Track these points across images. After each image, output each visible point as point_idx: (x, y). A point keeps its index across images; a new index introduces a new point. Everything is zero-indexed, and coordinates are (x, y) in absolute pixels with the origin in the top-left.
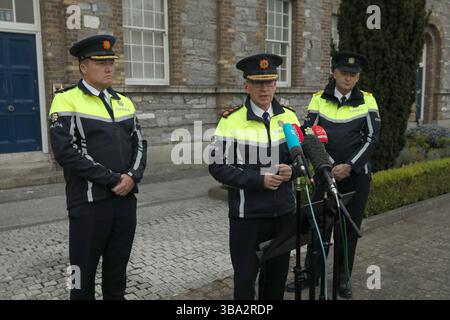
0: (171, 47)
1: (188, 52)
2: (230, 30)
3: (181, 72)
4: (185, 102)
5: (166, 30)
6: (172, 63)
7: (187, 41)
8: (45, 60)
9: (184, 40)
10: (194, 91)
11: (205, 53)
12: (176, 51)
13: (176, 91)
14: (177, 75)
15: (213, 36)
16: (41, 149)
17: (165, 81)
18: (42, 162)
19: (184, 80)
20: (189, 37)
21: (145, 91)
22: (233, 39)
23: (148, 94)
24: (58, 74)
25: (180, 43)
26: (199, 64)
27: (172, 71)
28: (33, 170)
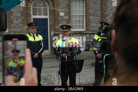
0: (86, 20)
1: (91, 21)
2: (106, 13)
3: (89, 27)
4: (90, 36)
5: (85, 14)
6: (86, 24)
7: (91, 17)
8: (50, 25)
9: (90, 17)
10: (93, 33)
11: (97, 21)
12: (87, 21)
13: (87, 33)
14: (88, 28)
15: (100, 15)
16: (48, 49)
17: (84, 30)
18: (48, 53)
19: (90, 29)
20: (92, 16)
21: (77, 33)
22: (107, 16)
23: (78, 34)
24: (53, 29)
25: (89, 18)
26: (95, 24)
27: (86, 27)
28: (45, 55)
